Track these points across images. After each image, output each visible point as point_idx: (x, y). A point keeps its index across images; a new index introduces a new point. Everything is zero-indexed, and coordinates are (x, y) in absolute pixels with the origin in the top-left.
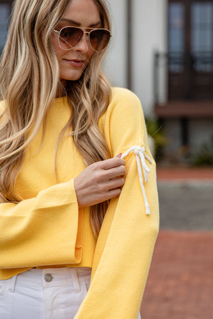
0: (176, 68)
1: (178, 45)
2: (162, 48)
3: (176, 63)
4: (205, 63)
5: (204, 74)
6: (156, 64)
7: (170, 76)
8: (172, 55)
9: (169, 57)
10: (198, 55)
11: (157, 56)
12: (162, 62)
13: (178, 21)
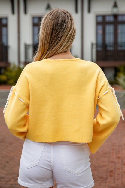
0: (100, 49)
1: (100, 40)
2: (94, 41)
3: (99, 47)
4: (111, 47)
5: (110, 51)
6: (92, 48)
7: (98, 52)
8: (98, 44)
9: (97, 45)
10: (108, 44)
11: (92, 44)
12: (95, 47)
13: (100, 32)
